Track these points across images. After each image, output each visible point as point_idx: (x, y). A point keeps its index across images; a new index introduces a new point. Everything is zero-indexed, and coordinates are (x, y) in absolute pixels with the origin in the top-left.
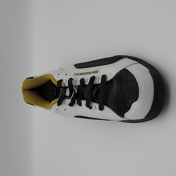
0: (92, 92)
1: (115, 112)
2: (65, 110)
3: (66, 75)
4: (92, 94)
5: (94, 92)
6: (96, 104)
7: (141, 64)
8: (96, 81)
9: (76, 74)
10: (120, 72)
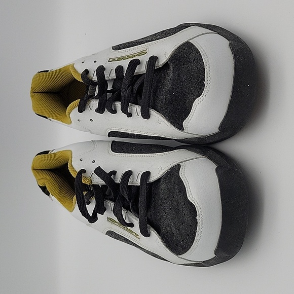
0: (133, 87)
1: (169, 120)
2: (91, 120)
3: (95, 62)
4: (132, 90)
5: (136, 87)
6: (137, 106)
7: (218, 34)
8: (142, 69)
9: (111, 60)
10: (180, 48)
